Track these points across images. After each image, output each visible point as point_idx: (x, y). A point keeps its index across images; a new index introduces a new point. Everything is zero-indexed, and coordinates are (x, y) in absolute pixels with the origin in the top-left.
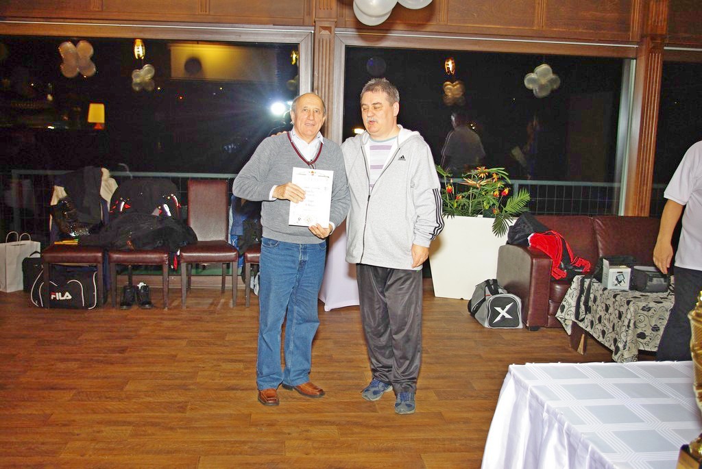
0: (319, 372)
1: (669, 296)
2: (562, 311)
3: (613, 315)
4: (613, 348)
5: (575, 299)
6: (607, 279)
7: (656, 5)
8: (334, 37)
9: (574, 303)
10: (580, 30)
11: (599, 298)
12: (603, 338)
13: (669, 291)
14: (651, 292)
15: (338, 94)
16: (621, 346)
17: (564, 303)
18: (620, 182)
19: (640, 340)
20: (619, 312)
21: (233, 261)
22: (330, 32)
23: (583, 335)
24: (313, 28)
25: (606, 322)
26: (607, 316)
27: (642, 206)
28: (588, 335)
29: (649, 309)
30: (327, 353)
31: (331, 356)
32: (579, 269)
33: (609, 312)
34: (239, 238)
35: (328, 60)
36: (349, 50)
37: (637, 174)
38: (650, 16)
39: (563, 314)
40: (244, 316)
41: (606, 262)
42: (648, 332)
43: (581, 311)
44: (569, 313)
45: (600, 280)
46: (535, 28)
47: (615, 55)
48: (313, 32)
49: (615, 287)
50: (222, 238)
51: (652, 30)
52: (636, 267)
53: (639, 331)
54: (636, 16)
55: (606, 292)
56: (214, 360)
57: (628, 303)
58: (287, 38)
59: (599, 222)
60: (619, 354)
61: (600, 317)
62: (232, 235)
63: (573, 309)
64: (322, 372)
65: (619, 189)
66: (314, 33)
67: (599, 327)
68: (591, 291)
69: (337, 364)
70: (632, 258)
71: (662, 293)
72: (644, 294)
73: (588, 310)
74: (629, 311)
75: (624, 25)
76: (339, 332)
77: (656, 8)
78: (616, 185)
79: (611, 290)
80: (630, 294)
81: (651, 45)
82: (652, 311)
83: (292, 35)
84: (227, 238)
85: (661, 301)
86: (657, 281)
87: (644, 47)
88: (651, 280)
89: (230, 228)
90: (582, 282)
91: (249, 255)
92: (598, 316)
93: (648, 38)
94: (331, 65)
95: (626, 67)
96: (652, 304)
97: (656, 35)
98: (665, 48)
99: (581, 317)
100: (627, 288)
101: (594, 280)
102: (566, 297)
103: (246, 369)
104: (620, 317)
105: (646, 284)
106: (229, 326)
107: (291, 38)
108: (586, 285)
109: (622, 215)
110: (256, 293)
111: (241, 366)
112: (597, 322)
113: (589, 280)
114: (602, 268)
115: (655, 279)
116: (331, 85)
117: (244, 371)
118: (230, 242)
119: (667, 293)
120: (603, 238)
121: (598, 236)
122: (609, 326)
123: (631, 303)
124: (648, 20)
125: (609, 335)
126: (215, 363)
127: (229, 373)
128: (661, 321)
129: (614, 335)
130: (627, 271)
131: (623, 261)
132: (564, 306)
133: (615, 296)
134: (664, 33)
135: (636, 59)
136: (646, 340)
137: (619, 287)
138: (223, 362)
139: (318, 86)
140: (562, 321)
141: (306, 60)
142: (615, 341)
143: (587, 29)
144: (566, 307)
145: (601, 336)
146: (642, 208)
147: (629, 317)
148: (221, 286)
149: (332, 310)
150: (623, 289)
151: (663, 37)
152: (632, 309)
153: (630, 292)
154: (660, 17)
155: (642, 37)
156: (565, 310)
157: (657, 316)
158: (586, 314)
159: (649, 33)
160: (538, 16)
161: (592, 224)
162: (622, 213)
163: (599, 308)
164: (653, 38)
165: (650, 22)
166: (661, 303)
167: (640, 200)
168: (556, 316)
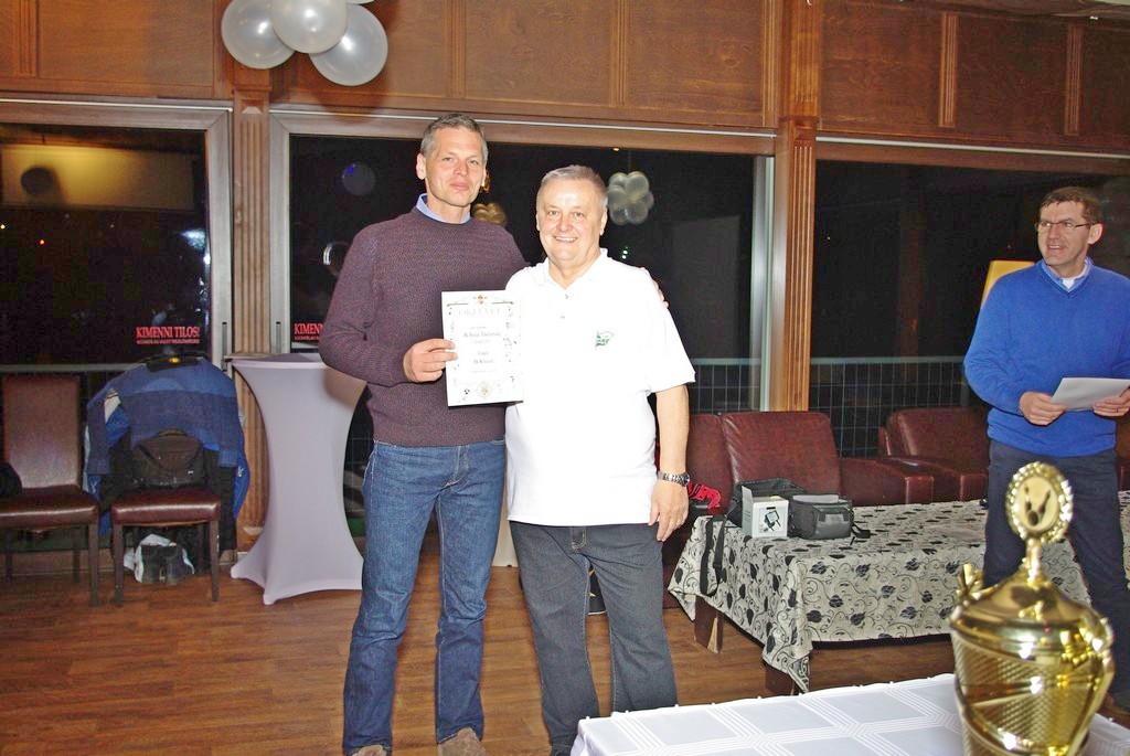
0: (244, 726)
1: (854, 545)
2: (678, 580)
3: (765, 583)
4: (764, 640)
5: (699, 557)
6: (750, 521)
7: (801, 71)
8: (268, 119)
9: (697, 565)
10: (684, 110)
11: (738, 554)
12: (750, 623)
13: (852, 535)
14: (825, 539)
15: (280, 217)
16: (777, 635)
17: (680, 565)
18: (760, 356)
19: (812, 624)
20: (775, 577)
21: (91, 522)
22: (261, 110)
23: (716, 620)
24: (231, 103)
25: (753, 595)
26: (755, 585)
27: (796, 395)
28: (724, 619)
29: (823, 570)
30: (263, 686)
31: (269, 691)
32: (702, 503)
33: (758, 577)
34: (104, 479)
35: (258, 157)
36: (297, 141)
37: (786, 342)
38: (792, 87)
39: (681, 584)
40: (111, 625)
41: (746, 492)
42: (824, 609)
43: (709, 578)
44: (691, 582)
45: (738, 523)
46: (610, 106)
47: (741, 150)
48: (231, 110)
49: (765, 534)
50: (72, 480)
51: (795, 110)
52: (796, 498)
53: (810, 609)
54: (771, 88)
55: (748, 543)
56: (40, 718)
57: (788, 560)
58: (185, 121)
59: (730, 423)
60: (774, 651)
61: (743, 586)
62: (89, 475)
63: (697, 575)
64: (250, 726)
65: (759, 368)
66: (233, 113)
67: (742, 604)
68: (725, 543)
69: (280, 707)
70: (788, 483)
71: (841, 540)
72: (812, 543)
73: (721, 575)
74: (790, 575)
75: (754, 102)
76: (289, 643)
77: (801, 74)
78: (753, 362)
79: (757, 539)
80: (791, 545)
81: (796, 135)
82: (828, 572)
83: (193, 115)
84: (80, 479)
85: (843, 553)
86: (833, 519)
87: (785, 136)
88: (823, 519)
89: (86, 460)
90: (709, 527)
91: (121, 511)
92: (739, 585)
93: (791, 122)
94: (264, 167)
95: (758, 170)
96: (828, 561)
97: (803, 117)
98: (818, 139)
99: (710, 591)
100: (784, 534)
101: (729, 523)
102: (684, 554)
103: (100, 730)
104: (776, 586)
105: (814, 526)
106: (75, 646)
107: (190, 121)
108: (716, 532)
109: (766, 410)
110: (139, 578)
111: (93, 725)
112: (739, 596)
113: (721, 523)
114: (741, 502)
115: (828, 516)
116: (265, 202)
117: (98, 736)
118: (86, 488)
119: (849, 539)
120: (737, 450)
121: (730, 448)
122: (759, 602)
123: (794, 561)
124: (789, 94)
125: (759, 618)
126: (41, 724)
127: (66, 742)
128: (844, 588)
129: (766, 617)
130: (782, 505)
131: (774, 488)
132: (681, 571)
133: (765, 550)
134: (815, 114)
135: (773, 156)
136: (821, 624)
137: (771, 534)
138: (58, 721)
139: (242, 204)
140: (679, 597)
141: (219, 159)
142: (769, 626)
143: (692, 108)
144: (685, 571)
145: (746, 619)
146: (797, 397)
147: (791, 585)
148: (71, 568)
149: (278, 602)
150: (777, 536)
151: (814, 121)
152: (795, 572)
153: (790, 540)
154: (808, 88)
155: (781, 120)
156: (683, 577)
157: (838, 581)
158: (718, 583)
159: (792, 113)
160: (615, 87)
161: (719, 426)
162: (765, 407)
163: (741, 572)
164: (799, 123)
165: (792, 97)
166: (842, 557)
167: (793, 385)
168: (670, 588)
